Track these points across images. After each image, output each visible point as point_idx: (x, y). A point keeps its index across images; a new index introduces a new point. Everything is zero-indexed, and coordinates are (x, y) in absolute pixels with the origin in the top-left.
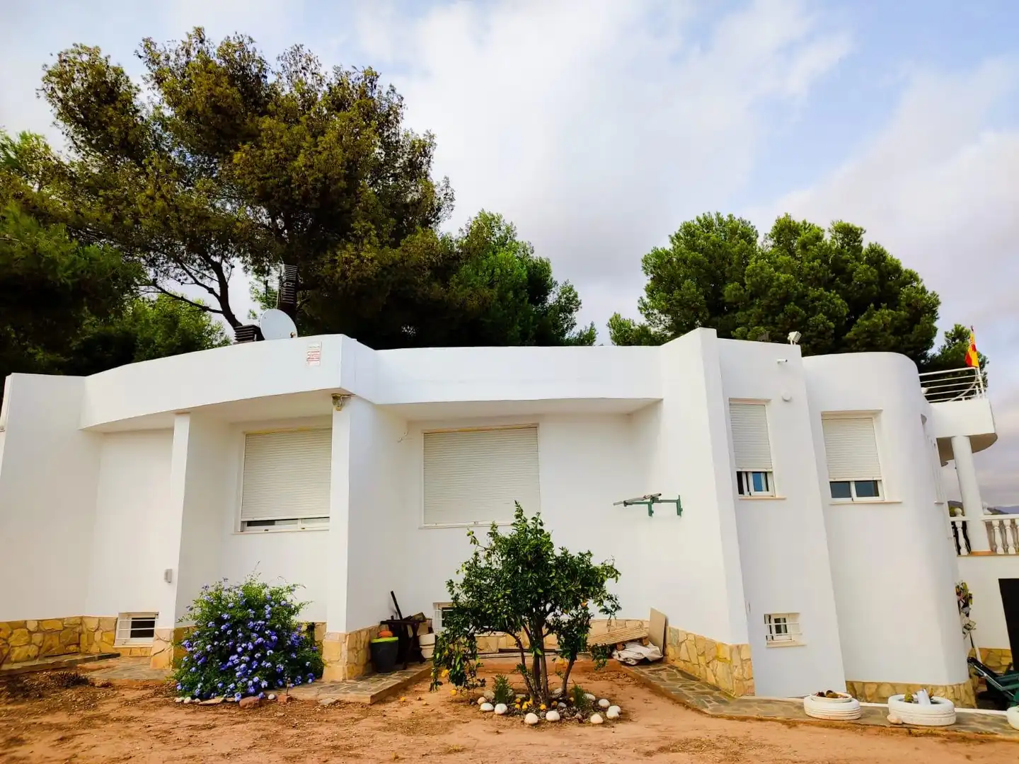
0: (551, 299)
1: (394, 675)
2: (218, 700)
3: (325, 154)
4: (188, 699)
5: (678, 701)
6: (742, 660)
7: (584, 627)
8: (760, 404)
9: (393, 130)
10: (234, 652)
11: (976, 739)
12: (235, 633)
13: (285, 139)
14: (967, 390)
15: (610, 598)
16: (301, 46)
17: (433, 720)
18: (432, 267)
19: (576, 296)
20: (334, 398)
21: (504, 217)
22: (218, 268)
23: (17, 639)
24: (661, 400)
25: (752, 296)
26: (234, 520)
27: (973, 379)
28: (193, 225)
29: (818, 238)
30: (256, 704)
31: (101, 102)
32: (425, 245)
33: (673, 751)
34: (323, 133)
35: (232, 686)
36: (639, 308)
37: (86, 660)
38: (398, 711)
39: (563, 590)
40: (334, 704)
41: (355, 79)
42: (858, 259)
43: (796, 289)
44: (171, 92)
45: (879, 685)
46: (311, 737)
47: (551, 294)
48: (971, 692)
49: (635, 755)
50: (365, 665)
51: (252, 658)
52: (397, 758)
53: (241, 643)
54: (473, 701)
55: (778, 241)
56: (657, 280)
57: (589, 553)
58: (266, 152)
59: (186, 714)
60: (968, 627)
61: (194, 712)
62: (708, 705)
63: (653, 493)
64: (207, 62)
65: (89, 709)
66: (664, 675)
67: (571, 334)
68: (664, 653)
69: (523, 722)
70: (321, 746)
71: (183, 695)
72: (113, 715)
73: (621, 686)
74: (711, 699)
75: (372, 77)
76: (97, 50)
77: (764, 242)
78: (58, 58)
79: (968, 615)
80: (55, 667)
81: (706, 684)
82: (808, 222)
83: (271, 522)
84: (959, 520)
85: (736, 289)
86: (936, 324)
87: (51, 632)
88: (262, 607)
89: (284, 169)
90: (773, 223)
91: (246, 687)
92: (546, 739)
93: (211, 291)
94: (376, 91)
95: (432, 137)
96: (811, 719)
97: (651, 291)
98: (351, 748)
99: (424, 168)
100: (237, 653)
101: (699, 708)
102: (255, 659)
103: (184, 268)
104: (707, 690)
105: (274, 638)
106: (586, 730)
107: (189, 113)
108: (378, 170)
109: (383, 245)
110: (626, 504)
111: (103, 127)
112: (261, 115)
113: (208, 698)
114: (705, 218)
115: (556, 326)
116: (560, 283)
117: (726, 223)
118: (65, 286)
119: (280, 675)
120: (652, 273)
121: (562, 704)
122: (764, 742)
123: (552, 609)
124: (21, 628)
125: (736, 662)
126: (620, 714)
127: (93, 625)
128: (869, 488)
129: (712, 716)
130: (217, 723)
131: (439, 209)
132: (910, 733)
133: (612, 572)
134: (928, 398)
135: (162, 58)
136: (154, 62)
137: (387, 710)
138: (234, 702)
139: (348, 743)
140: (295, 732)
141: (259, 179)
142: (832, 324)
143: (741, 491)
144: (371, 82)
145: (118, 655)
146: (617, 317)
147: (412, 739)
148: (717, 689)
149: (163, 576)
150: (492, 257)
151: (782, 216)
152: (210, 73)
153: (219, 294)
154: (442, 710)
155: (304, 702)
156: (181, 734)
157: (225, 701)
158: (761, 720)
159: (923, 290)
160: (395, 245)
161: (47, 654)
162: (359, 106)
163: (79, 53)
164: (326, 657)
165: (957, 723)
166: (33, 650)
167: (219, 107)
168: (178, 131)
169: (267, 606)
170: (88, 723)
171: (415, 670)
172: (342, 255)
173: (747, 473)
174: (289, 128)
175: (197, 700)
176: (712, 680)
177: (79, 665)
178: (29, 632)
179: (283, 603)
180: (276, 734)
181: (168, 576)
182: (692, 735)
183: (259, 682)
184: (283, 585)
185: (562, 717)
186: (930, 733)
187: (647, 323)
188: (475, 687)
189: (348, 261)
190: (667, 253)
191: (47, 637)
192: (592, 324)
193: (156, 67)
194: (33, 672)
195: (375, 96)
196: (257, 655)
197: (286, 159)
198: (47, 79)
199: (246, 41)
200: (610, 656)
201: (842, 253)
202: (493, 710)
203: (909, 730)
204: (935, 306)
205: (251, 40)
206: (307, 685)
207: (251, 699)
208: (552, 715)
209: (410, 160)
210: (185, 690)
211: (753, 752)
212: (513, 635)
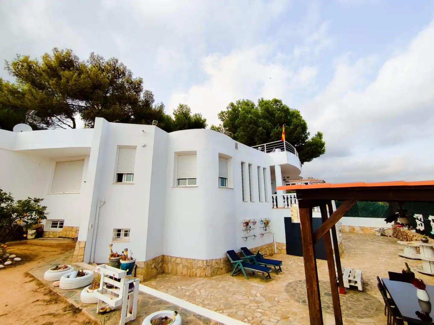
6: (80, 248)
22: (73, 119)
84: (275, 196)
143: (120, 181)
173: (125, 174)
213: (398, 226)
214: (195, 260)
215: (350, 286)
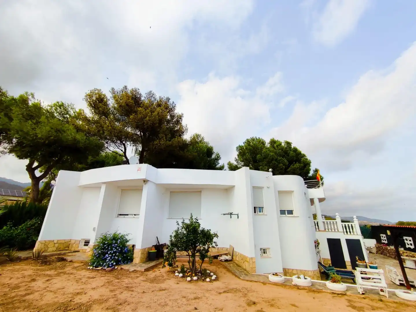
0: (213, 156)
1: (154, 262)
2: (100, 268)
3: (154, 117)
4: (91, 267)
5: (234, 274)
6: (253, 262)
7: (207, 251)
8: (261, 188)
9: (173, 112)
10: (107, 253)
11: (317, 291)
12: (108, 248)
13: (144, 113)
14: (318, 186)
15: (215, 243)
16: (152, 91)
17: (160, 278)
18: (180, 147)
19: (220, 156)
20: (144, 181)
21: (202, 135)
22: (124, 145)
23: (51, 245)
24: (235, 186)
25: (264, 158)
26: (115, 214)
27: (319, 183)
28: (118, 133)
29: (281, 144)
30: (110, 270)
31: (99, 102)
32: (178, 141)
33: (228, 293)
34: (154, 112)
35: (105, 264)
36: (235, 160)
37: (69, 253)
38: (151, 274)
39: (200, 240)
40: (133, 271)
41: (164, 99)
42: (291, 150)
43: (275, 157)
44: (117, 100)
45: (293, 270)
46: (121, 283)
47: (213, 155)
48: (319, 272)
49: (216, 294)
50: (146, 258)
51: (112, 256)
52: (144, 292)
53: (110, 251)
54: (174, 272)
55: (271, 145)
56: (240, 153)
57: (210, 230)
58: (139, 116)
59: (89, 272)
60: (318, 252)
61: (91, 272)
62: (242, 276)
63: (231, 212)
64: (127, 94)
65: (61, 269)
66: (231, 265)
67: (218, 166)
68: (232, 258)
69: (186, 280)
70: (123, 286)
71: (91, 266)
72: (67, 272)
73: (219, 268)
74: (243, 273)
75: (168, 99)
76: (100, 90)
77: (268, 145)
78: (90, 92)
79: (318, 248)
80: (59, 254)
81: (243, 268)
82: (278, 140)
83: (127, 215)
84: (316, 221)
85: (260, 156)
86: (310, 168)
87: (61, 243)
88: (118, 240)
89: (143, 120)
90: (270, 140)
91: (109, 264)
92: (191, 286)
93: (122, 151)
94: (169, 103)
95: (183, 114)
96: (270, 282)
97: (238, 156)
98: (132, 287)
99: (180, 122)
100: (108, 254)
101: (239, 276)
102: (113, 256)
103: (115, 144)
104: (243, 271)
105: (120, 249)
106: (204, 283)
107: (120, 106)
108: (168, 122)
109: (167, 140)
110: (224, 214)
111: (98, 108)
112: (139, 107)
113: (98, 267)
114: (253, 138)
115: (214, 164)
116: (216, 152)
117: (258, 139)
118: (82, 147)
119: (120, 261)
120: (239, 151)
121: (200, 274)
122: (255, 290)
123: (199, 245)
124: (52, 242)
125: (251, 262)
126: (215, 278)
127: (73, 242)
128: (290, 212)
129: (243, 280)
130: (97, 276)
131: (184, 132)
132: (298, 288)
133: (216, 235)
134: (307, 187)
135: (116, 93)
136: (114, 93)
137: (148, 274)
138: (104, 269)
139: (132, 285)
140: (118, 280)
141: (136, 123)
142: (284, 167)
143: (255, 212)
144: (168, 100)
145: (79, 251)
146: (230, 162)
147: (151, 285)
148: (246, 270)
149: (92, 229)
150: (197, 145)
151: (272, 138)
152: (127, 96)
153: (124, 152)
154: (164, 274)
155: (125, 270)
156: (84, 280)
157: (102, 269)
158: (256, 282)
159: (307, 159)
160: (170, 141)
161: (59, 250)
162: (164, 106)
163: (95, 90)
164: (134, 256)
165: (312, 285)
166: (55, 249)
167: (128, 105)
168: (118, 110)
169: (119, 240)
170: (58, 275)
171: (161, 260)
172: (156, 143)
173: (257, 207)
174: (145, 111)
175: (94, 268)
176: (244, 267)
177: (67, 254)
178: (54, 243)
179: (124, 239)
180: (112, 281)
181: (94, 229)
182: (235, 286)
183: (113, 263)
184: (125, 233)
185: (198, 279)
186: (304, 288)
187: (237, 164)
188: (175, 267)
189: (157, 144)
190: (243, 146)
191: (59, 245)
192: (224, 164)
193: (114, 95)
194: (53, 256)
195: (169, 104)
196: (114, 255)
197: (143, 118)
198: (86, 96)
199: (137, 89)
200: (217, 258)
201: (286, 149)
202: (178, 276)
203: (298, 287)
204: (310, 163)
205: (139, 89)
206: (128, 264)
207: (109, 269)
208: (195, 278)
209: (177, 120)
210: (91, 265)
211: (251, 294)
212: (187, 252)
213: (384, 246)
214: (306, 270)
215: (400, 284)
